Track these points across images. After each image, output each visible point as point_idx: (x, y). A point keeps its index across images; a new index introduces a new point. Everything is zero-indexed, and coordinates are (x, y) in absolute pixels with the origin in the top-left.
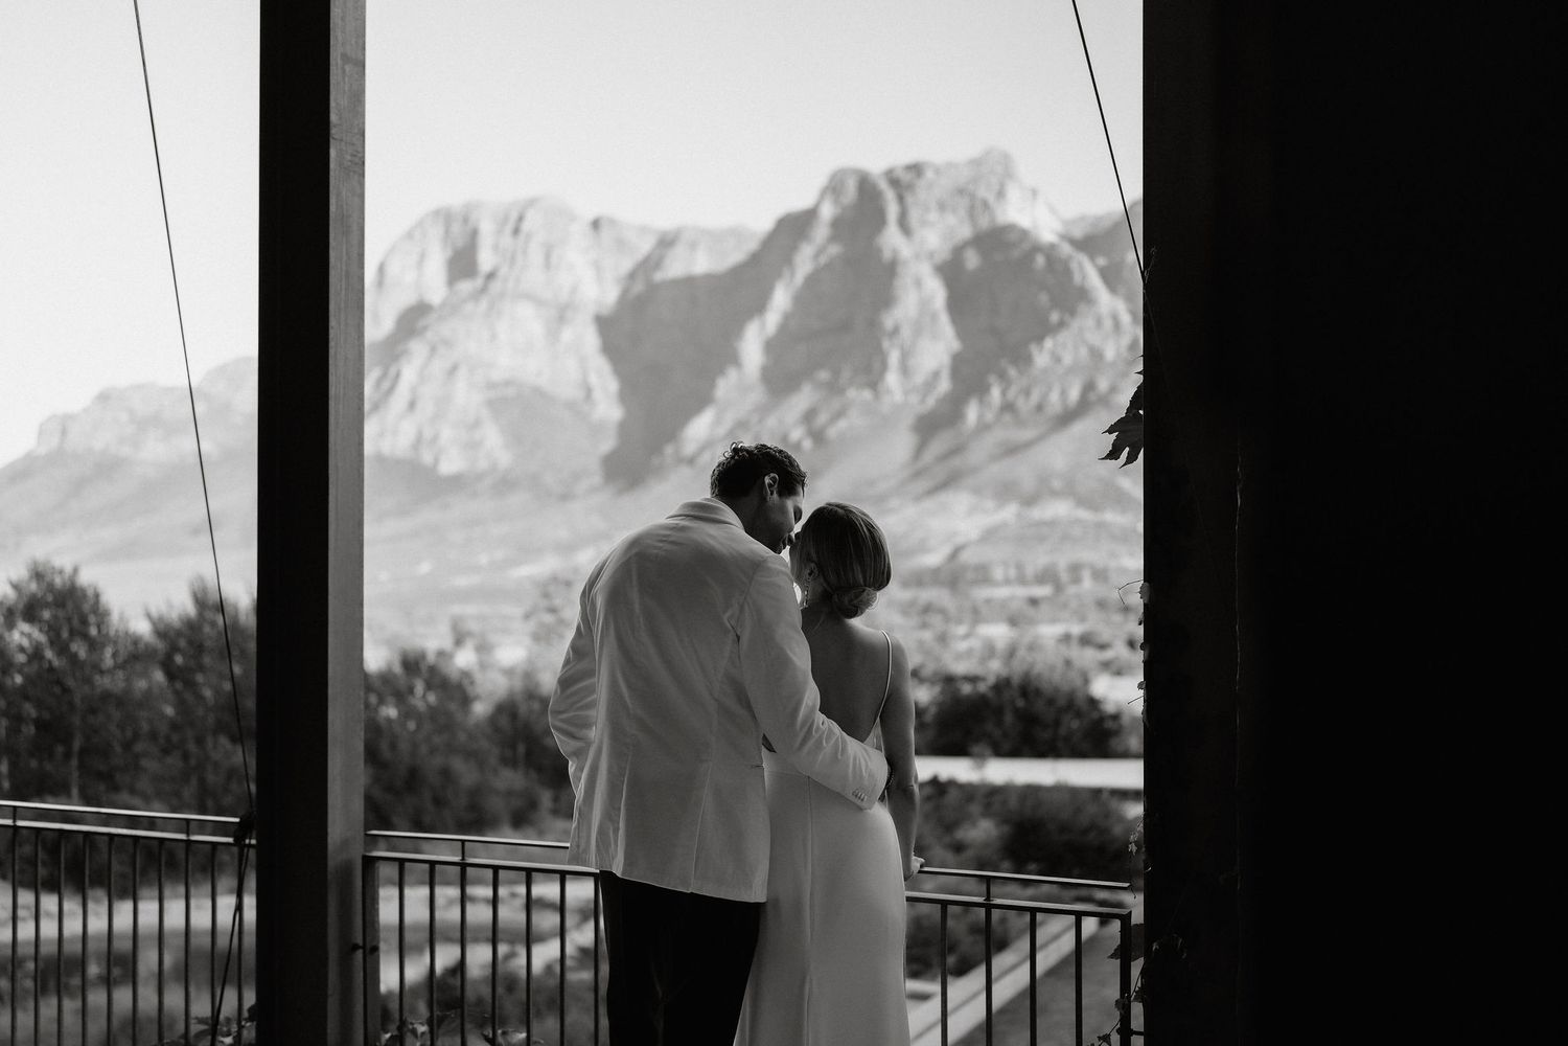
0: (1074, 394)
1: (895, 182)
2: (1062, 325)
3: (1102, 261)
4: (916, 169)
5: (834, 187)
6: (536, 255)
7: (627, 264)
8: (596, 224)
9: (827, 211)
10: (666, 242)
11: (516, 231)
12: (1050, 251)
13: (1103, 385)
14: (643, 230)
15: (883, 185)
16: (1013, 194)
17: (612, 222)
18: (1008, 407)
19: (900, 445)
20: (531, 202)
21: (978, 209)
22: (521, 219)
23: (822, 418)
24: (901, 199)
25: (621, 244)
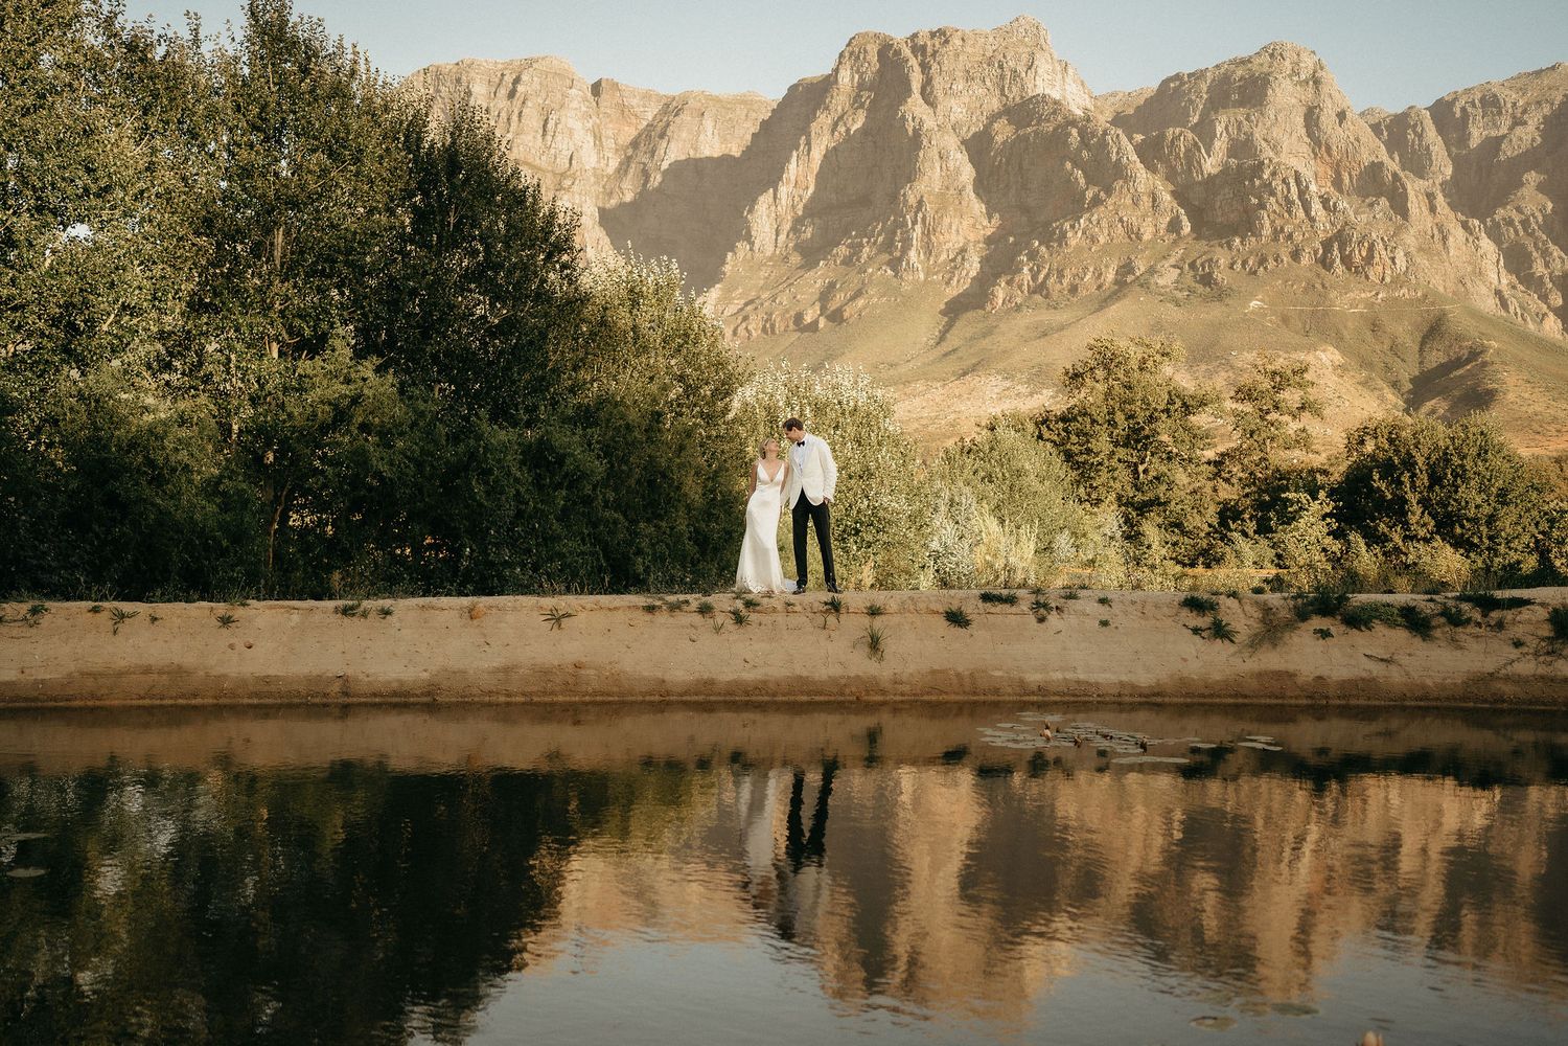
0: (1110, 276)
1: (919, 50)
2: (1097, 202)
3: (1139, 137)
4: (941, 35)
5: (853, 52)
6: (532, 120)
7: (629, 133)
8: (596, 89)
9: (845, 78)
10: (672, 109)
11: (512, 94)
12: (1084, 126)
13: (1141, 267)
14: (647, 96)
15: (907, 52)
16: (1043, 65)
17: (615, 86)
18: (1040, 289)
19: (924, 325)
20: (530, 63)
21: (1006, 78)
22: (517, 81)
23: (839, 298)
24: (925, 67)
25: (623, 109)
